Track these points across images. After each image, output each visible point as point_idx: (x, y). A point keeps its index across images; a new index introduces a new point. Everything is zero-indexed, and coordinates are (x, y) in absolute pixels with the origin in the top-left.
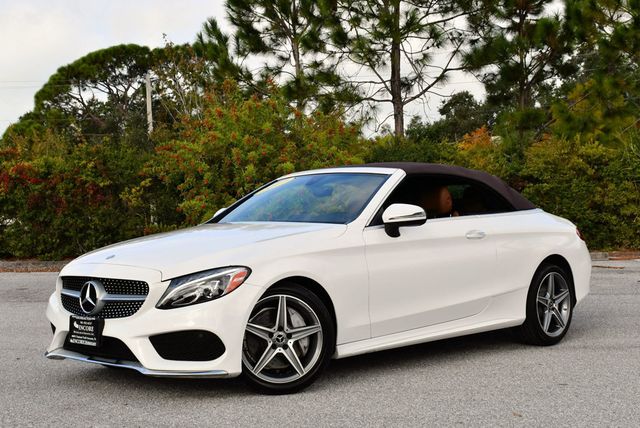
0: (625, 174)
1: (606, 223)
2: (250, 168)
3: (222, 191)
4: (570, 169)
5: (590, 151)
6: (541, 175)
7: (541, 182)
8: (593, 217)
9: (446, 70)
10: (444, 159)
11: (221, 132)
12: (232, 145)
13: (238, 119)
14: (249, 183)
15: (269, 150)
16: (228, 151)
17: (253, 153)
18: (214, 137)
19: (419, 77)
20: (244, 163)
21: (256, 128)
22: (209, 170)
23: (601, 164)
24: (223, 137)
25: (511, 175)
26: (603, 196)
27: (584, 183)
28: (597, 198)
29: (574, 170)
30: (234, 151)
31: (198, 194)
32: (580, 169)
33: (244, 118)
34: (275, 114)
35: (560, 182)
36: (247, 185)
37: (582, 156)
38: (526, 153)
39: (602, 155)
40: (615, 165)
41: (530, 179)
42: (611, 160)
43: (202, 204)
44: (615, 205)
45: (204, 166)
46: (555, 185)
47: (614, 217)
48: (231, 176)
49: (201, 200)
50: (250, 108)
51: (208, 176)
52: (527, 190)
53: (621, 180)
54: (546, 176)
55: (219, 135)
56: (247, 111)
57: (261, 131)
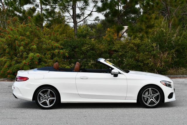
0: (146, 50)
1: (140, 66)
2: (22, 48)
3: (12, 55)
4: (129, 48)
5: (135, 42)
6: (119, 49)
7: (119, 52)
8: (135, 63)
9: (92, 12)
10: (87, 44)
11: (12, 35)
12: (16, 40)
13: (18, 31)
14: (21, 52)
15: (28, 41)
16: (15, 41)
17: (22, 42)
18: (10, 37)
19: (83, 14)
20: (20, 46)
21: (24, 33)
22: (8, 48)
23: (139, 46)
24: (12, 37)
25: (109, 50)
26: (139, 57)
27: (132, 53)
28: (137, 57)
29: (130, 48)
30: (16, 41)
31: (4, 56)
32: (132, 48)
33: (20, 30)
34: (31, 29)
35: (125, 52)
36: (20, 53)
37: (132, 43)
38: (114, 42)
39: (139, 43)
40: (143, 47)
41: (115, 51)
42: (142, 45)
43: (6, 59)
44: (142, 60)
45: (6, 46)
46: (123, 53)
47: (142, 64)
48: (16, 50)
49: (5, 58)
50: (22, 27)
51: (7, 50)
52: (114, 55)
53: (145, 51)
54: (120, 50)
55: (11, 36)
56: (21, 28)
57: (26, 34)
